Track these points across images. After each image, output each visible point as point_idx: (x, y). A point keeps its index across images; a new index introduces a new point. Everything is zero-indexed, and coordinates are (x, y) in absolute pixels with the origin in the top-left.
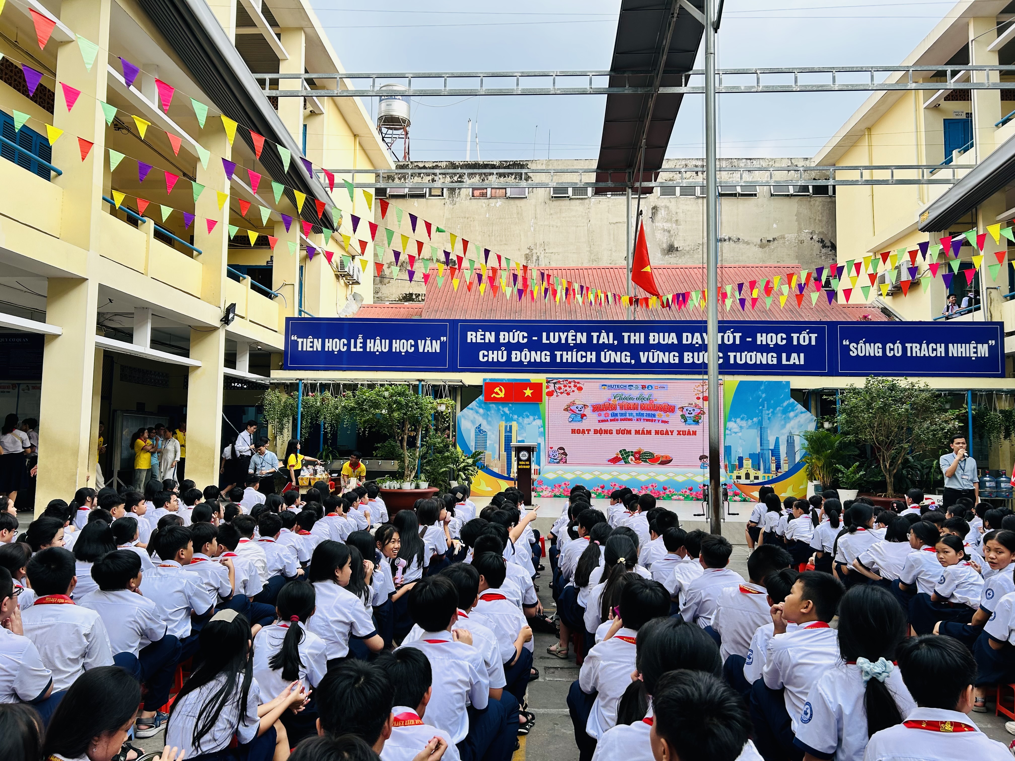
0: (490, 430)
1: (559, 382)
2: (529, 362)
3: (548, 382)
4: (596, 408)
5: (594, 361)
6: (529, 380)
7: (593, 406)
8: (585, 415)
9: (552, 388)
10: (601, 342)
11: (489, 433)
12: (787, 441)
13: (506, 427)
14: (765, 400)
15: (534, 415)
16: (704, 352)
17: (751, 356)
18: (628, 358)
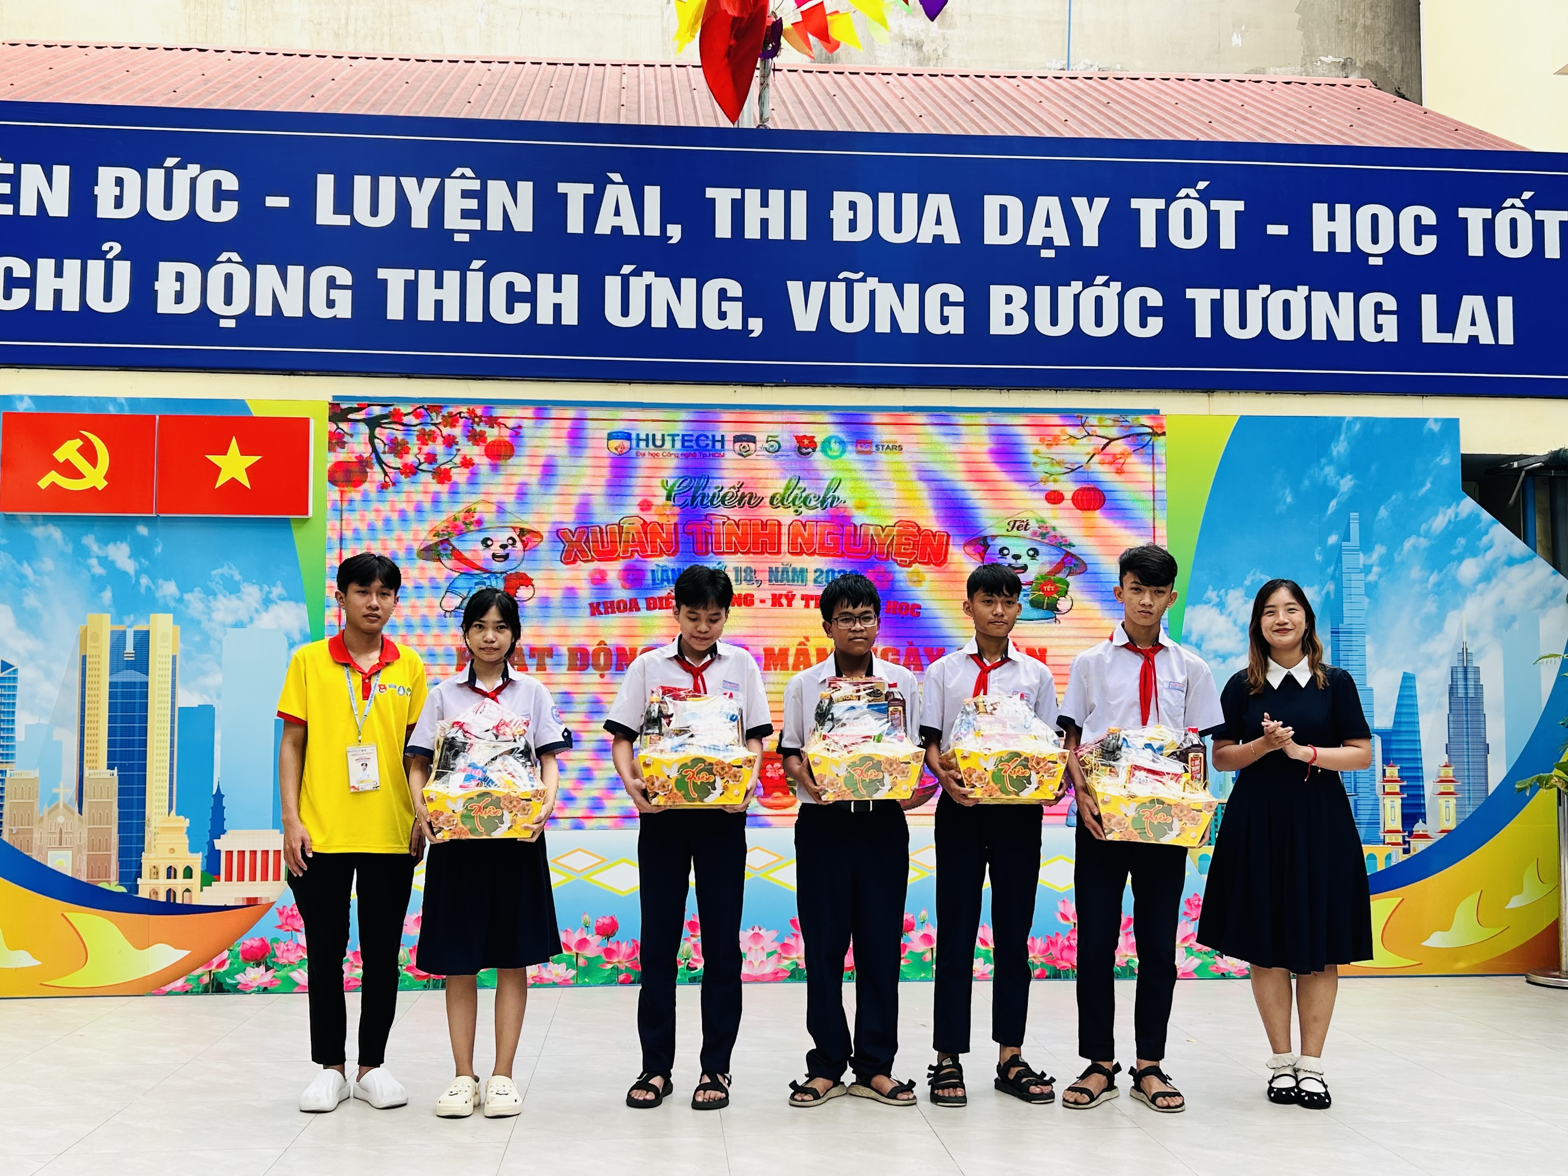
0: (33, 655)
1: (396, 418)
2: (248, 318)
3: (338, 413)
4: (582, 546)
5: (570, 317)
6: (241, 404)
7: (563, 534)
9: (357, 446)
10: (603, 227)
11: (25, 674)
12: (1452, 690)
13: (118, 640)
14: (1352, 503)
15: (264, 578)
16: (1077, 286)
17: (1287, 304)
18: (734, 311)
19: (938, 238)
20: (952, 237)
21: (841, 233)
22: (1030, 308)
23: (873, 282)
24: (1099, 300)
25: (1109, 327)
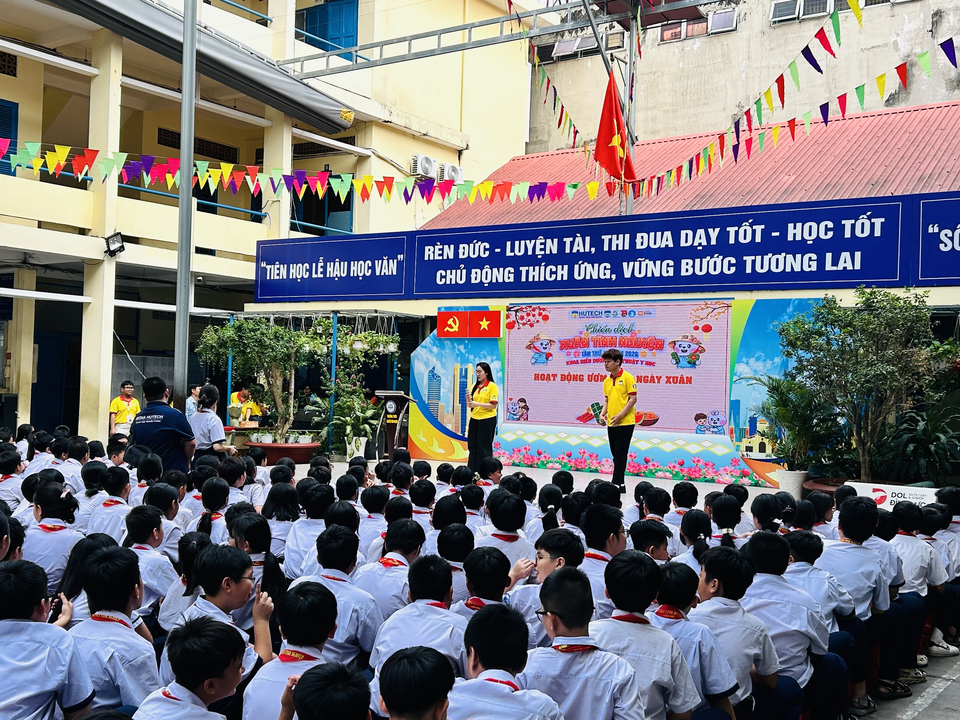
0: (444, 374)
1: (521, 309)
2: (491, 283)
3: (509, 309)
4: (565, 345)
5: (565, 278)
6: (487, 307)
7: (560, 342)
8: (551, 355)
9: (513, 318)
10: (574, 251)
11: (443, 379)
13: (461, 370)
16: (708, 258)
17: (777, 260)
18: (608, 272)
19: (667, 246)
20: (671, 245)
21: (639, 247)
22: (693, 266)
23: (647, 261)
24: (715, 262)
25: (718, 271)
